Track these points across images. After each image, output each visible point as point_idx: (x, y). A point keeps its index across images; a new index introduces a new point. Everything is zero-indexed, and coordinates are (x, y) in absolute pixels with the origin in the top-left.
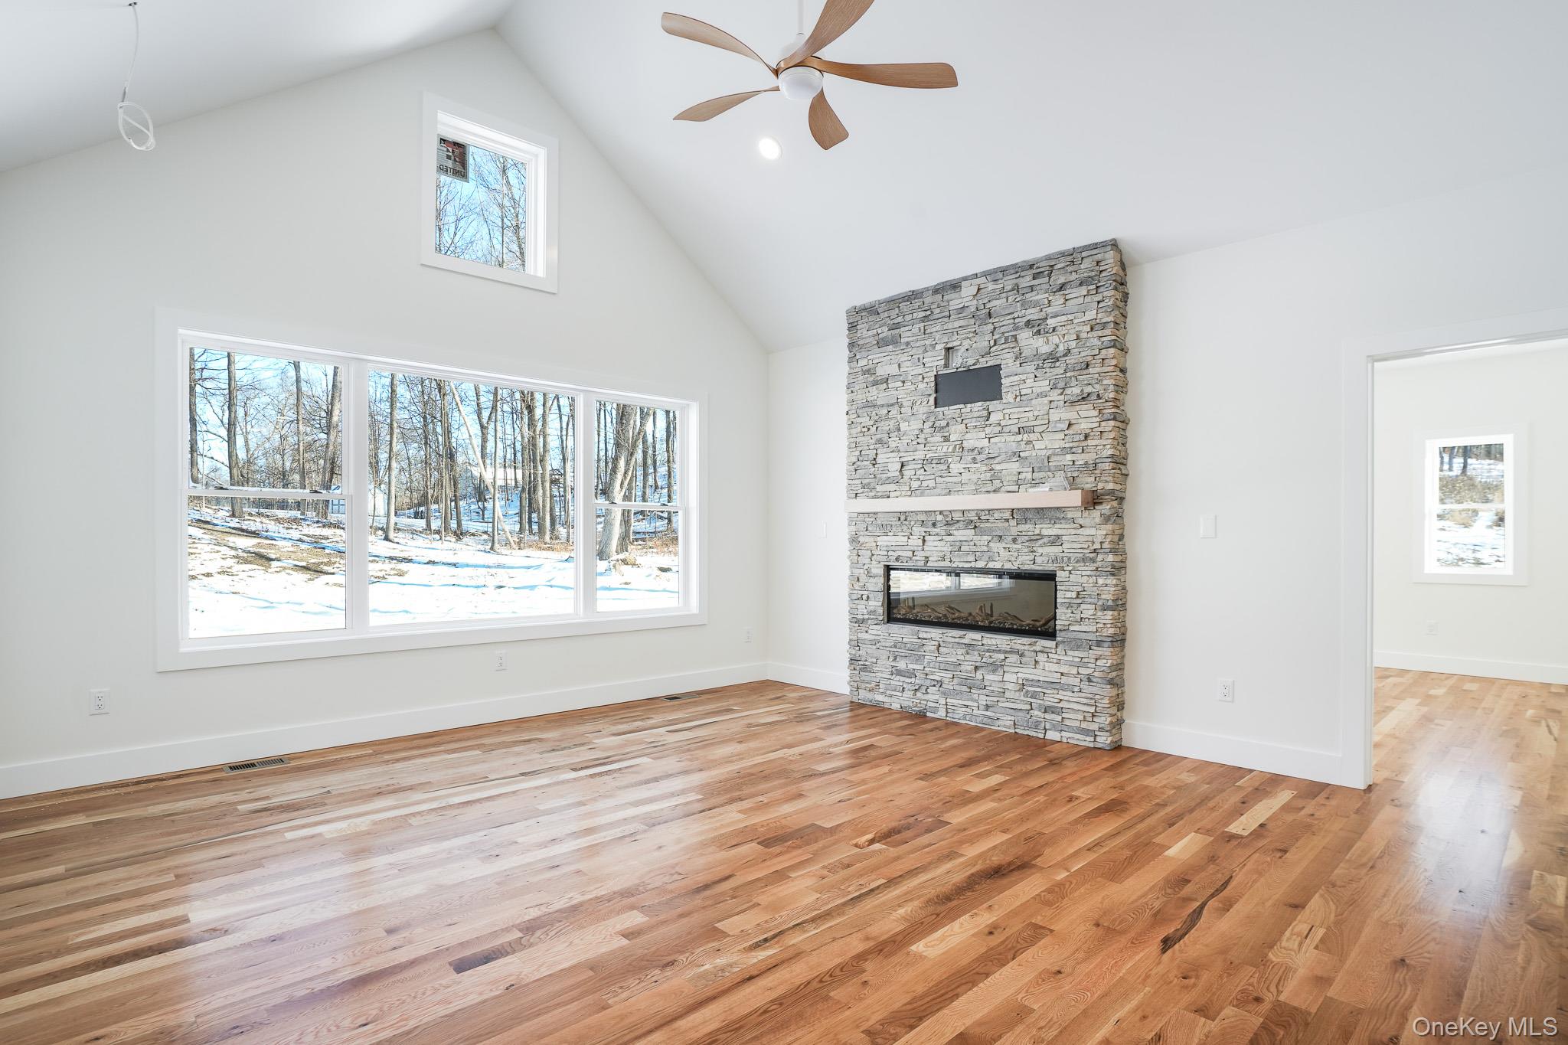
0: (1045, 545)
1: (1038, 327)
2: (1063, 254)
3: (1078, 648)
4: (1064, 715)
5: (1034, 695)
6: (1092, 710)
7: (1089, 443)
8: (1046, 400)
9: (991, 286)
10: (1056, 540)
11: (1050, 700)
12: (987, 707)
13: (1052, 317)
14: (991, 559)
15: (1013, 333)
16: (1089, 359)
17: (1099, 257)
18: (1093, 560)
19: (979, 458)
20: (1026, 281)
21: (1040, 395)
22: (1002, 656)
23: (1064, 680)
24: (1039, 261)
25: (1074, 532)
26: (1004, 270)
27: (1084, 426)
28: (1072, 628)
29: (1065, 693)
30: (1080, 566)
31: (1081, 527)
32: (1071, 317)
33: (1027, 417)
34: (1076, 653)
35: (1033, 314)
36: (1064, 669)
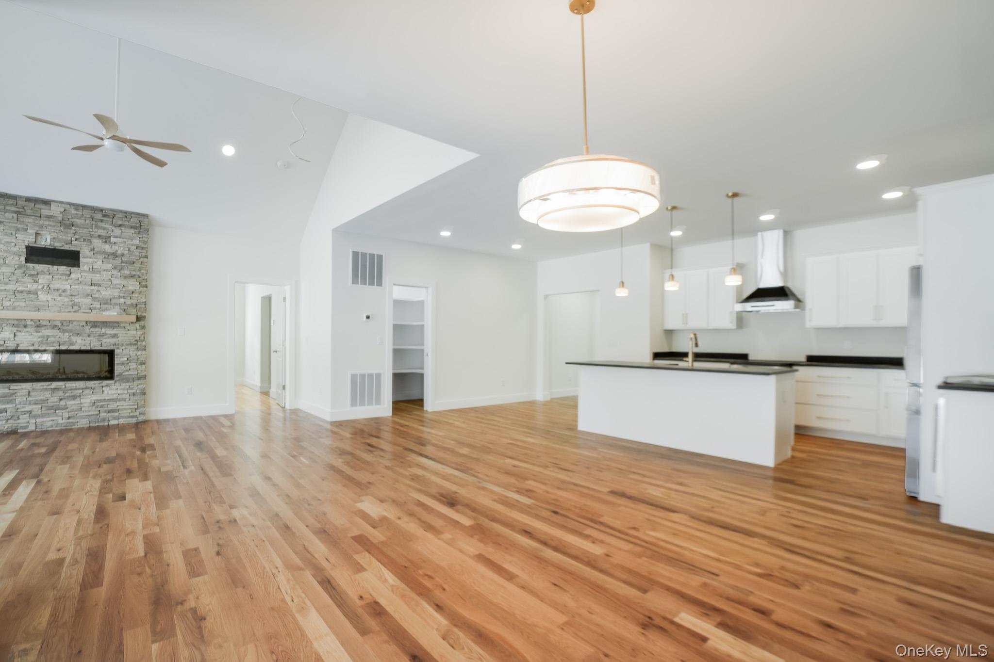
0: (108, 338)
1: (106, 240)
2: (121, 211)
3: (127, 382)
4: (119, 412)
5: (102, 406)
6: (136, 407)
7: (134, 295)
8: (110, 273)
9: (73, 212)
10: (115, 336)
11: (112, 406)
12: (69, 418)
13: (114, 237)
14: (72, 344)
15: (89, 238)
16: (134, 260)
17: (141, 219)
18: (135, 344)
19: (63, 294)
20: (99, 216)
21: (107, 270)
22: (81, 391)
23: (120, 397)
24: (106, 209)
25: (124, 332)
26: (84, 207)
27: (131, 288)
28: (123, 374)
29: (120, 402)
30: (129, 347)
31: (129, 330)
32: (125, 240)
33: (97, 278)
34: (127, 384)
35: (101, 232)
36: (119, 392)
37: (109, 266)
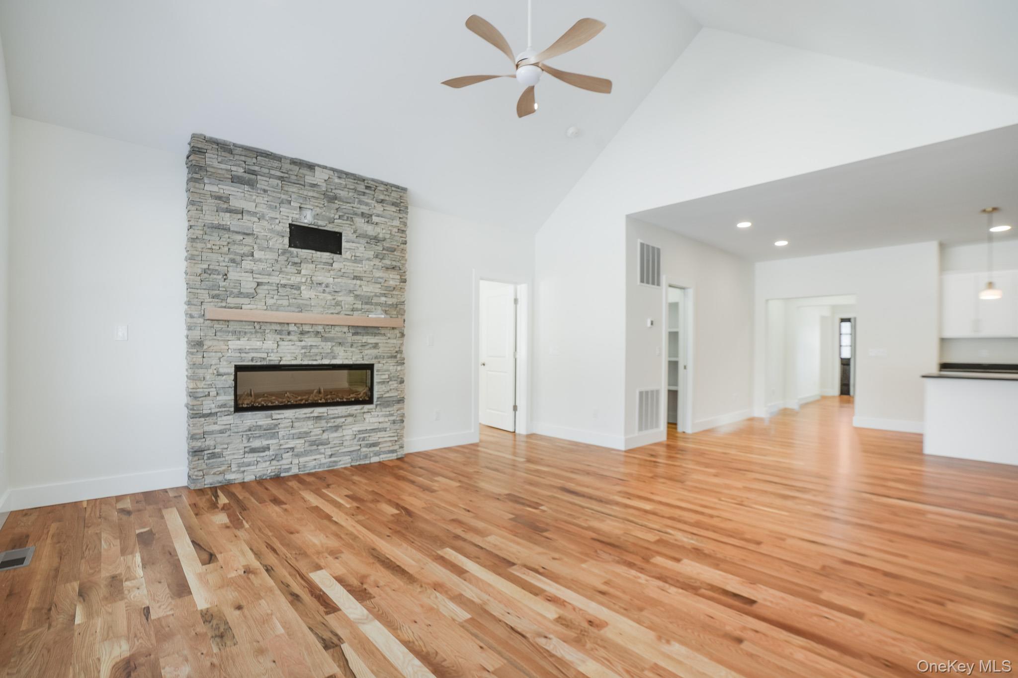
0: (370, 348)
1: (368, 217)
2: (382, 183)
3: (388, 406)
4: (380, 446)
5: (363, 440)
6: (396, 438)
7: (394, 292)
8: (372, 263)
9: (337, 180)
10: (376, 346)
11: (374, 438)
12: (331, 456)
13: (376, 216)
14: (334, 358)
15: (352, 216)
16: (396, 247)
17: (401, 194)
18: (395, 357)
19: (327, 290)
20: (361, 188)
21: (368, 259)
22: (343, 420)
23: (381, 426)
24: (368, 179)
25: (385, 341)
26: (347, 174)
27: (392, 283)
28: (384, 396)
29: (381, 433)
30: (389, 360)
31: (389, 338)
32: (386, 220)
33: (359, 269)
34: (388, 409)
35: (364, 209)
36: (381, 420)
37: (371, 254)
